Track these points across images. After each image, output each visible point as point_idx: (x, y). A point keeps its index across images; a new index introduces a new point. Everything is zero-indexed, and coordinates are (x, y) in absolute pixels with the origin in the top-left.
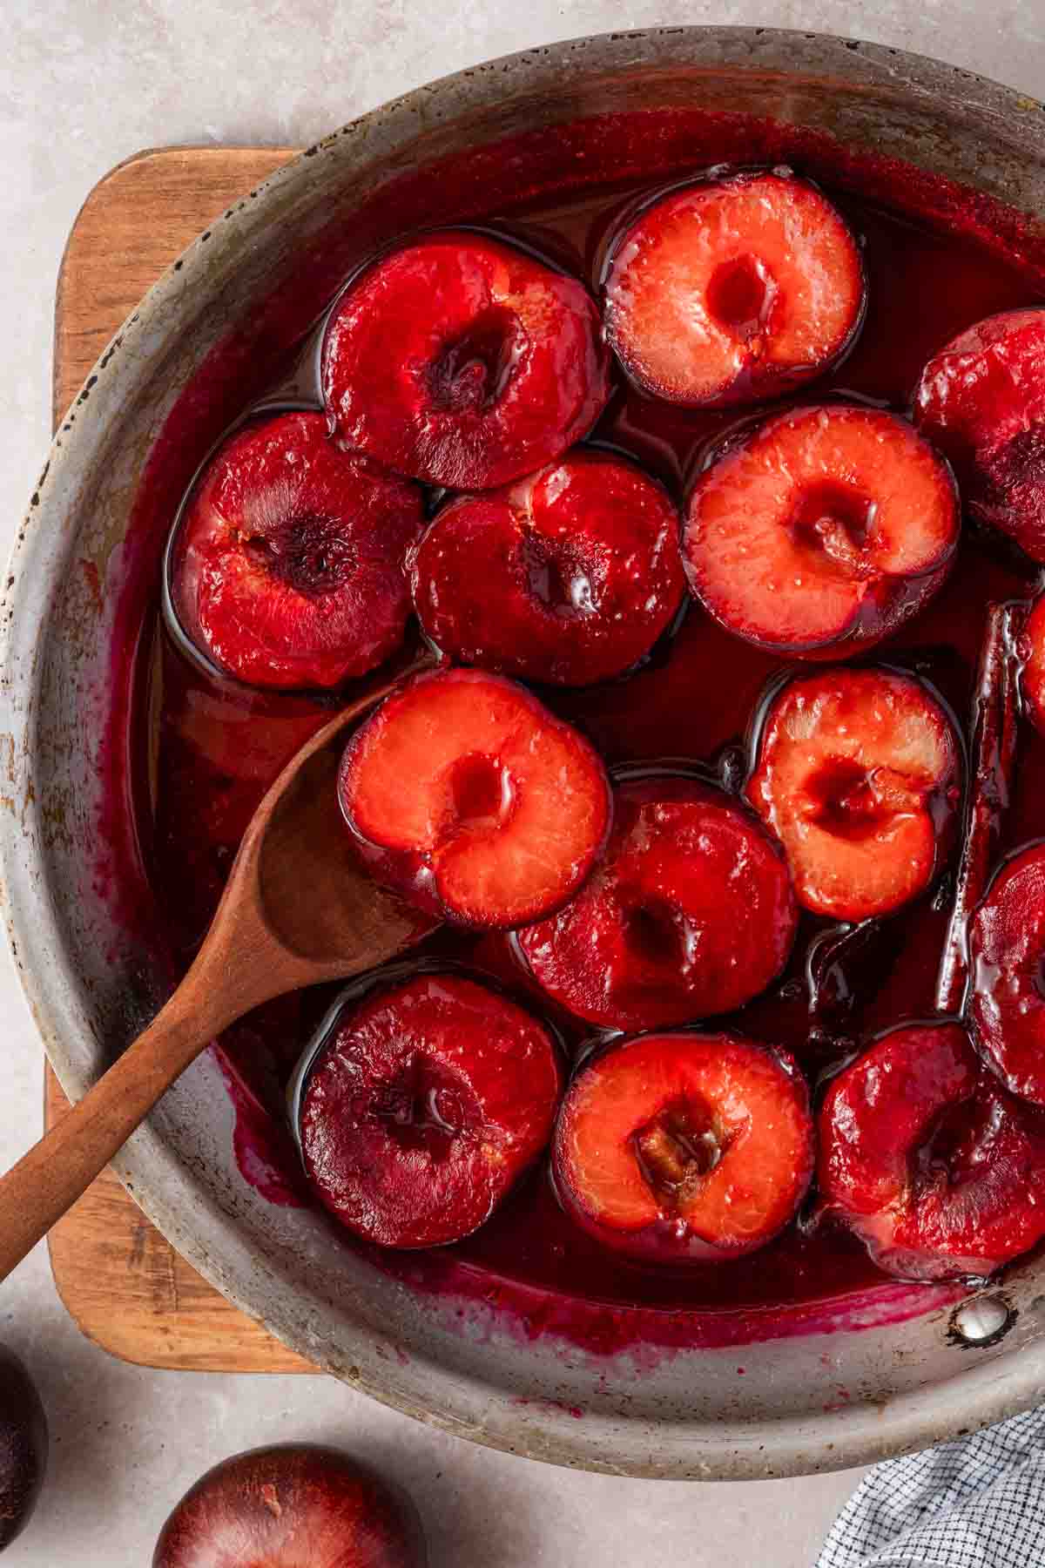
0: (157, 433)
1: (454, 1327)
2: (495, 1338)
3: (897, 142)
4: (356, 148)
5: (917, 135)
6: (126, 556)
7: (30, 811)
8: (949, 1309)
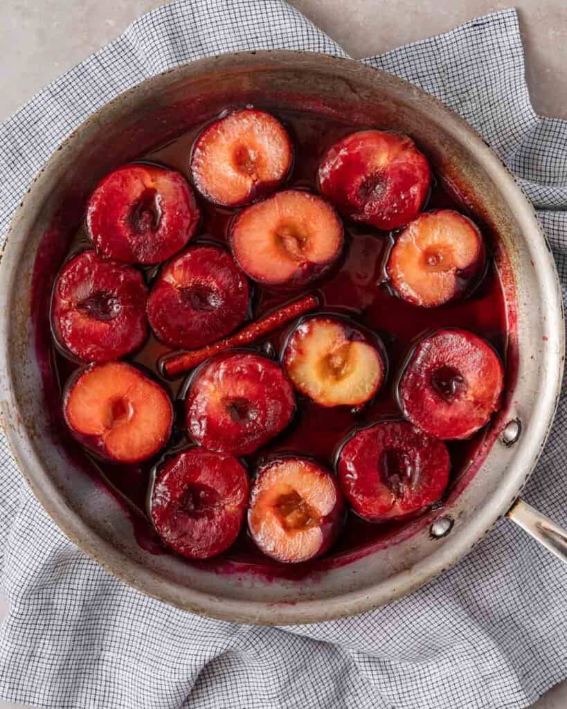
0: (31, 271)
1: (240, 585)
2: (256, 585)
3: (283, 84)
4: (77, 143)
5: (289, 79)
6: (33, 321)
7: (21, 428)
8: (428, 527)
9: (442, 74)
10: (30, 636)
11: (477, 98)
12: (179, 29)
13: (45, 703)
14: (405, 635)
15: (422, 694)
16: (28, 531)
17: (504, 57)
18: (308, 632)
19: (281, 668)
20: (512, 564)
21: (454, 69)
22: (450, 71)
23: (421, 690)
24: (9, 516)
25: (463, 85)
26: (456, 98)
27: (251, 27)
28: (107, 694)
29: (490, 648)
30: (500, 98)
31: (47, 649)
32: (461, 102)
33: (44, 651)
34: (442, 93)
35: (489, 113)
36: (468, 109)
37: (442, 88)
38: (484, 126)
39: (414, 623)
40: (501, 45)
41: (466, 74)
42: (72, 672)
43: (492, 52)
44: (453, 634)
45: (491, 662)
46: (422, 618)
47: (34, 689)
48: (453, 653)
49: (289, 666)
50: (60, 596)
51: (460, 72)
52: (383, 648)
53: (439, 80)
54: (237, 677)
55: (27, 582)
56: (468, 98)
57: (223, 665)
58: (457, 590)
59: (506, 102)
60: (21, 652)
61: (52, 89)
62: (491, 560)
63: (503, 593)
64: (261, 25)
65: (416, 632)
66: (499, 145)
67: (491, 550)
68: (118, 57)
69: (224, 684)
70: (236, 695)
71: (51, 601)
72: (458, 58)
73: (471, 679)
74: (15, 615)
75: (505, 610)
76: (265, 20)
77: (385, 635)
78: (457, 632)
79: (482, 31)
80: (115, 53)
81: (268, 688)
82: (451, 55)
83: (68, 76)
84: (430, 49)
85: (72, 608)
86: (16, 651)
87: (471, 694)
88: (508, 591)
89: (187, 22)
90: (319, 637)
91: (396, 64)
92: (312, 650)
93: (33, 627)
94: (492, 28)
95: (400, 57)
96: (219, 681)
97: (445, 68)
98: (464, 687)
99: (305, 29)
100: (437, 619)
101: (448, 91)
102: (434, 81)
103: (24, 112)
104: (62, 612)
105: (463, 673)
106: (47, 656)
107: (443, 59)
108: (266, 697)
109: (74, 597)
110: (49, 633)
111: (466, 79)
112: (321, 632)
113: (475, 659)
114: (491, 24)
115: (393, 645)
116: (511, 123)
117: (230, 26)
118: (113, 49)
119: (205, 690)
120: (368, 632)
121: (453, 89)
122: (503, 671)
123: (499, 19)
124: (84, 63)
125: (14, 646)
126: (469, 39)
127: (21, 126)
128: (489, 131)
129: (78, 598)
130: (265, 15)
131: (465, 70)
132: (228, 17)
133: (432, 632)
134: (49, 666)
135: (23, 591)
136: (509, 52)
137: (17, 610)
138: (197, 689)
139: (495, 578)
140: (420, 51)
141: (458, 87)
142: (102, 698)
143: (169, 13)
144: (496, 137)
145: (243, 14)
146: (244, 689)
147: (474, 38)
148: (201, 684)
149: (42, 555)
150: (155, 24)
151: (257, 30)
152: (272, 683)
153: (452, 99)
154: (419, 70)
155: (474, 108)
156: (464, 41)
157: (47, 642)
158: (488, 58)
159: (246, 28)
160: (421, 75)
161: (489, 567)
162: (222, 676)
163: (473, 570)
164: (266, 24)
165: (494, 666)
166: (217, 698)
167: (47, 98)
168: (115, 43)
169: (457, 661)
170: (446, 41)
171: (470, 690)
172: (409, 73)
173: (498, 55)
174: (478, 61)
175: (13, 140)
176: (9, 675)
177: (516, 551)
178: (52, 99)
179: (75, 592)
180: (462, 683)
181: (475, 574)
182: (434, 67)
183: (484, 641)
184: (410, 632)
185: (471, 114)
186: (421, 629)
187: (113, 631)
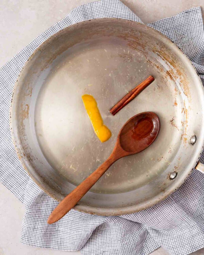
4: (34, 58)
5: (103, 29)
9: (175, 29)
10: (33, 221)
11: (187, 37)
12: (86, 13)
13: (40, 246)
14: (165, 221)
15: (170, 241)
16: (33, 184)
17: (196, 23)
18: (132, 219)
19: (122, 230)
20: (201, 197)
21: (179, 27)
22: (178, 28)
23: (169, 239)
24: (27, 180)
25: (182, 33)
26: (180, 37)
27: (111, 12)
28: (61, 243)
29: (195, 225)
30: (195, 36)
31: (39, 226)
32: (182, 38)
33: (38, 226)
34: (175, 35)
35: (192, 41)
36: (184, 40)
37: (175, 34)
38: (189, 46)
39: (168, 217)
40: (195, 19)
41: (183, 29)
42: (48, 234)
43: (192, 21)
44: (181, 220)
45: (195, 230)
46: (170, 215)
47: (36, 241)
48: (182, 227)
49: (125, 229)
50: (44, 207)
51: (181, 28)
52: (157, 225)
53: (174, 31)
54: (107, 232)
55: (32, 201)
56: (184, 37)
57: (102, 227)
58: (182, 205)
59: (197, 38)
60: (30, 227)
61: (43, 35)
62: (194, 196)
63: (198, 207)
64: (114, 12)
65: (169, 220)
66: (195, 52)
67: (194, 192)
68: (65, 24)
69: (102, 234)
70: (106, 238)
71: (41, 208)
72: (180, 23)
73: (188, 236)
74: (28, 213)
75: (199, 213)
76: (115, 10)
77: (158, 221)
78: (183, 219)
79: (189, 14)
80: (65, 22)
81: (117, 237)
82: (178, 22)
83: (48, 30)
84: (171, 20)
85: (48, 211)
86: (29, 227)
87: (188, 242)
88: (199, 206)
89: (89, 11)
90: (135, 221)
91: (159, 25)
92: (133, 225)
93: (34, 217)
94: (192, 13)
95: (161, 23)
96: (100, 233)
97: (176, 27)
98: (185, 239)
99: (128, 13)
100: (176, 215)
101: (177, 34)
102: (172, 31)
103: (33, 42)
104: (44, 213)
105: (185, 234)
106: (40, 228)
107: (175, 24)
108: (116, 240)
109: (49, 207)
110: (40, 220)
111: (184, 30)
112: (136, 219)
113: (189, 229)
114: (192, 12)
115: (161, 224)
116: (199, 44)
117: (104, 12)
118: (64, 21)
119: (95, 236)
120: (152, 219)
121: (179, 34)
122: (199, 233)
123: (194, 10)
124: (54, 26)
125: (28, 225)
126: (184, 17)
127: (32, 47)
128: (191, 48)
129: (50, 207)
130: (115, 8)
131: (183, 27)
132: (103, 9)
133: (174, 220)
134: (40, 232)
135: (31, 204)
136: (198, 21)
137: (28, 211)
138: (93, 235)
139: (195, 202)
140: (168, 21)
141: (181, 33)
142: (60, 244)
143: (83, 8)
144: (194, 49)
145: (108, 8)
146: (109, 237)
147: (186, 16)
148: (94, 233)
149: (38, 192)
150: (79, 11)
151: (113, 14)
152: (119, 235)
153: (178, 37)
154: (167, 28)
155: (186, 40)
156: (183, 17)
157: (39, 223)
158: (191, 23)
159: (109, 13)
160: (168, 29)
161: (193, 198)
162: (102, 231)
163: (187, 199)
164: (116, 12)
165: (196, 231)
166: (99, 239)
167: (41, 38)
168: (64, 19)
169: (183, 230)
170: (176, 18)
171: (187, 240)
172: (164, 29)
173: (194, 22)
174: (188, 24)
175: (29, 52)
176: (27, 236)
177: (202, 192)
178: (43, 38)
179: (49, 206)
180: (184, 238)
181: (188, 200)
182: (173, 26)
183: (193, 222)
184: (166, 220)
185: (185, 42)
186: (170, 219)
187: (63, 220)
